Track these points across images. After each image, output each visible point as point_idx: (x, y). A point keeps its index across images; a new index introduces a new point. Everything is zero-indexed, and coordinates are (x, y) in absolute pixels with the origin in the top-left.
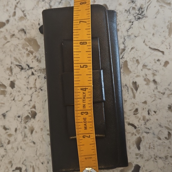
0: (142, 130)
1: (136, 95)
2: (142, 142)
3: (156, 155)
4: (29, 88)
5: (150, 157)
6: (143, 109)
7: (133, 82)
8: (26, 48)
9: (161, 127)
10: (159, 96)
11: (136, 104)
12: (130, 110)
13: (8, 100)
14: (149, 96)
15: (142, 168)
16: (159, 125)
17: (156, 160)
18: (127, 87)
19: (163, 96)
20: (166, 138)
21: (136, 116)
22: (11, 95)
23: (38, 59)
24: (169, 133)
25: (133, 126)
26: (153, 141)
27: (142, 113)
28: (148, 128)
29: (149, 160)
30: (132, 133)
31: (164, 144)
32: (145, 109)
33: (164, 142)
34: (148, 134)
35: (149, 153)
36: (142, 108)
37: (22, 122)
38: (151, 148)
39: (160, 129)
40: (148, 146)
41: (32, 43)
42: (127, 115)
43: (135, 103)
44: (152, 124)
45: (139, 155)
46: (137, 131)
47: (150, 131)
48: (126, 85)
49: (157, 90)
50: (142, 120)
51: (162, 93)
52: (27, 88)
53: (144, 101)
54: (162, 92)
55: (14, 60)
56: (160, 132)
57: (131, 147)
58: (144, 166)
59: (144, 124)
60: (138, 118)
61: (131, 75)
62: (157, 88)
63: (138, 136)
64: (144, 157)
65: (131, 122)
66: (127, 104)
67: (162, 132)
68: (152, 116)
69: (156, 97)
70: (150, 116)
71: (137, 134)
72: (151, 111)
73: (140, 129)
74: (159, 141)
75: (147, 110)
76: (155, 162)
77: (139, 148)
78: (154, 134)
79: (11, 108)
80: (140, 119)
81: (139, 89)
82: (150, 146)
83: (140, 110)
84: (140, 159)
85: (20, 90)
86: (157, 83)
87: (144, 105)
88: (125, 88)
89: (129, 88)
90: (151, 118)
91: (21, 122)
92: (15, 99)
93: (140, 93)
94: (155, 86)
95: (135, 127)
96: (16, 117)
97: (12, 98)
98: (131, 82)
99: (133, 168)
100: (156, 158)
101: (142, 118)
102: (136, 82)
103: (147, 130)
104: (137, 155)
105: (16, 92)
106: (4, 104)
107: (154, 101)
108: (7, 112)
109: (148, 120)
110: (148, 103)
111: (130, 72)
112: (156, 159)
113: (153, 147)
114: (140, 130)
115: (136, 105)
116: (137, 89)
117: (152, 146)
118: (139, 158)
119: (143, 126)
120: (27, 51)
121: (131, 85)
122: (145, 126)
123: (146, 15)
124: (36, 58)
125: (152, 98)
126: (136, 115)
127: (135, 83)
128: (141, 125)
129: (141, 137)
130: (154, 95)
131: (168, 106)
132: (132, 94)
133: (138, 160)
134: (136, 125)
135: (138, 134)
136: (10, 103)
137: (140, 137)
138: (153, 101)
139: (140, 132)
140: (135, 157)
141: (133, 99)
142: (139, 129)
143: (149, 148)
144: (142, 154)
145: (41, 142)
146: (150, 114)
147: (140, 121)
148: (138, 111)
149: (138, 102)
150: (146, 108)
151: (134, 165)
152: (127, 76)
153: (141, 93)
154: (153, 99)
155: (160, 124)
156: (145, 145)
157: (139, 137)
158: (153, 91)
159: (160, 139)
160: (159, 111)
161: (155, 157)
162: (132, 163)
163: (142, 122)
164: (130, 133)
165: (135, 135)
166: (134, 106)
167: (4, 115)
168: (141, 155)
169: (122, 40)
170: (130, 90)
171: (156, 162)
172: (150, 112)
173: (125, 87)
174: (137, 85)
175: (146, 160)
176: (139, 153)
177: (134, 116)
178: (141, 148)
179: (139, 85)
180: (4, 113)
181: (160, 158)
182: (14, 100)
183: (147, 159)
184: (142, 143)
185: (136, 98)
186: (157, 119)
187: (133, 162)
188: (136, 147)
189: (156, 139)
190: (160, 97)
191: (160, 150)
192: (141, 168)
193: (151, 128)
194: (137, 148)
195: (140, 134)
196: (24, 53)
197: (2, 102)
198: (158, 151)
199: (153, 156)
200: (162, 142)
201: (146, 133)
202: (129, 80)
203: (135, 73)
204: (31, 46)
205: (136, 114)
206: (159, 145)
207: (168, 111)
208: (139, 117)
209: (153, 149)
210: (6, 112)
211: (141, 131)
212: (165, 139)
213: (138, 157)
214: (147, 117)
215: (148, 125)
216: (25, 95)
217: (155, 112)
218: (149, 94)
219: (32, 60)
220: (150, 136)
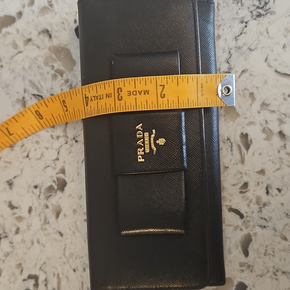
0: (253, 221)
1: (247, 158)
2: (252, 243)
3: (276, 268)
4: (55, 137)
5: (267, 271)
6: (258, 183)
7: (242, 133)
8: (50, 64)
9: (288, 217)
11: (246, 174)
12: (234, 185)
13: (18, 157)
14: (269, 160)
16: (285, 214)
17: (276, 277)
18: (230, 142)
21: (245, 196)
22: (23, 148)
23: (71, 85)
25: (237, 214)
26: (273, 241)
27: (254, 191)
28: (265, 219)
29: (265, 275)
30: (235, 225)
32: (260, 183)
34: (264, 229)
35: (264, 263)
36: (255, 182)
37: (41, 197)
38: (269, 254)
40: (262, 250)
41: (63, 56)
42: (229, 194)
43: (243, 172)
44: (273, 211)
45: (246, 265)
46: (244, 222)
47: (268, 225)
48: (228, 139)
49: (285, 151)
50: (254, 204)
52: (52, 136)
53: (260, 169)
55: (30, 86)
56: (286, 227)
57: (232, 250)
58: (254, 286)
59: (258, 212)
60: (247, 199)
61: (238, 120)
62: (285, 147)
63: (245, 231)
64: (254, 270)
65: (234, 207)
66: (228, 174)
68: (273, 196)
69: (283, 162)
70: (269, 197)
71: (244, 228)
72: (271, 188)
74: (284, 242)
75: (265, 186)
76: (274, 280)
77: (246, 254)
78: (275, 229)
79: (22, 171)
80: (251, 202)
81: (251, 147)
82: (266, 250)
83: (251, 186)
84: (247, 272)
85: (38, 140)
86: (286, 137)
87: (259, 176)
88: (226, 144)
89: (234, 145)
90: (271, 201)
91: (39, 196)
92: (30, 156)
93: (253, 155)
94: (282, 143)
95: (242, 216)
96: (30, 188)
97: (25, 154)
98: (239, 133)
100: (277, 273)
101: (254, 200)
102: (247, 135)
103: (263, 223)
104: (241, 265)
105: (32, 143)
106: (10, 163)
107: (278, 169)
108: (15, 177)
109: (265, 205)
111: (238, 115)
112: (276, 275)
113: (272, 253)
114: (249, 221)
115: (244, 176)
116: (247, 147)
117: (270, 252)
118: (245, 272)
119: (255, 215)
120: (53, 69)
121: (238, 139)
122: (260, 214)
123: (272, 10)
124: (69, 84)
126: (244, 194)
127: (245, 136)
128: (253, 212)
129: (251, 233)
130: (279, 160)
132: (238, 157)
133: (243, 275)
134: (243, 212)
135: (247, 228)
136: (21, 162)
137: (249, 233)
138: (276, 171)
139: (249, 226)
141: (240, 165)
142: (248, 219)
143: (265, 255)
144: (251, 264)
145: (74, 233)
146: (269, 194)
147: (251, 205)
148: (249, 188)
149: (249, 171)
150: (262, 183)
151: (236, 283)
152: (231, 123)
153: (255, 154)
154: (277, 166)
155: (286, 211)
156: (258, 249)
157: (247, 233)
158: (277, 151)
160: (287, 188)
161: (275, 270)
162: (233, 279)
163: (255, 207)
164: (231, 225)
165: (241, 229)
166: (241, 177)
167: (10, 182)
168: (249, 266)
169: (226, 55)
170: (235, 148)
171: (277, 279)
173: (227, 142)
174: (249, 139)
175: (257, 276)
176: (246, 263)
177: (241, 195)
178: (250, 253)
179: (253, 141)
180: (11, 180)
181: (284, 272)
182: (27, 156)
183: (259, 273)
185: (245, 164)
186: (282, 204)
187: (235, 278)
188: (241, 252)
189: (278, 239)
191: (284, 260)
193: (271, 218)
195: (250, 228)
196: (48, 73)
197: (8, 160)
198: (281, 260)
199: (271, 269)
201: (261, 226)
202: (235, 131)
203: (246, 118)
204: (60, 61)
205: (245, 192)
206: (284, 250)
209: (272, 257)
210: (13, 177)
211: (251, 223)
213: (244, 268)
214: (265, 198)
215: (266, 213)
216: (47, 149)
217: (279, 190)
218: (270, 156)
219: (60, 86)
220: (268, 232)
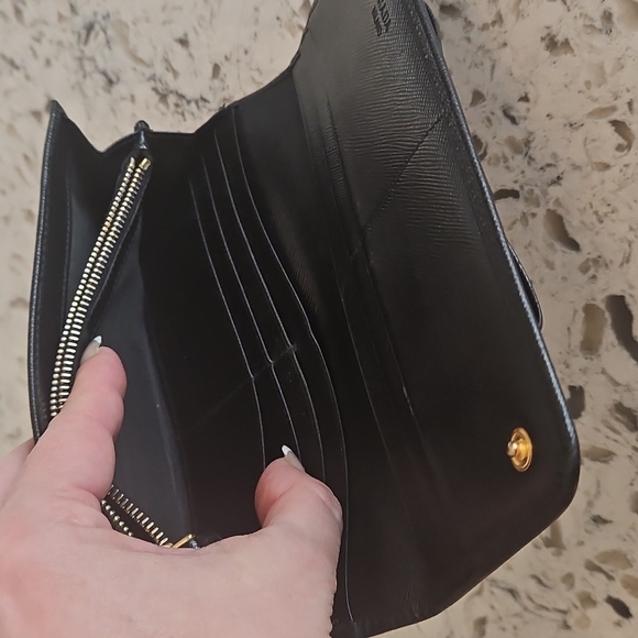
10: (495, 39)
15: (631, 295)
19: (503, 30)
20: (619, 148)
24: (615, 123)
31: (630, 171)
33: (626, 166)
39: (579, 136)
51: (494, 23)
54: (489, 19)
67: (594, 140)
73: (529, 187)
99: (607, 315)
110: (484, 92)
125: (482, 64)
131: (543, 45)
140: (586, 277)
159: (607, 167)
172: (513, 113)
184: (570, 222)
190: (501, 41)
192: (628, 300)
194: (569, 251)
200: (621, 171)
207: (554, 59)
208: (500, 155)
212: (621, 154)
